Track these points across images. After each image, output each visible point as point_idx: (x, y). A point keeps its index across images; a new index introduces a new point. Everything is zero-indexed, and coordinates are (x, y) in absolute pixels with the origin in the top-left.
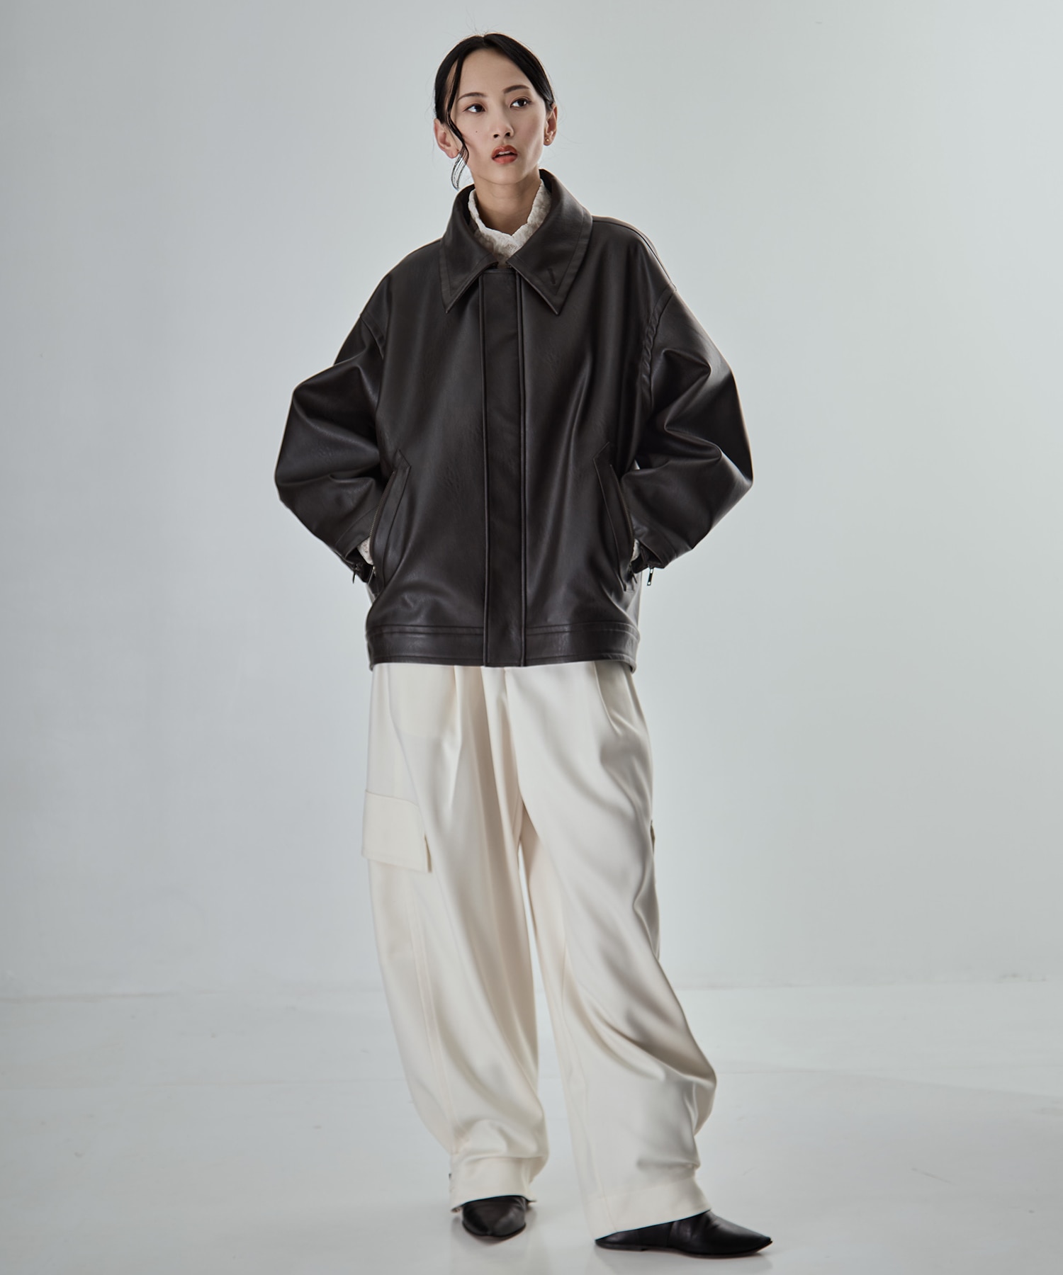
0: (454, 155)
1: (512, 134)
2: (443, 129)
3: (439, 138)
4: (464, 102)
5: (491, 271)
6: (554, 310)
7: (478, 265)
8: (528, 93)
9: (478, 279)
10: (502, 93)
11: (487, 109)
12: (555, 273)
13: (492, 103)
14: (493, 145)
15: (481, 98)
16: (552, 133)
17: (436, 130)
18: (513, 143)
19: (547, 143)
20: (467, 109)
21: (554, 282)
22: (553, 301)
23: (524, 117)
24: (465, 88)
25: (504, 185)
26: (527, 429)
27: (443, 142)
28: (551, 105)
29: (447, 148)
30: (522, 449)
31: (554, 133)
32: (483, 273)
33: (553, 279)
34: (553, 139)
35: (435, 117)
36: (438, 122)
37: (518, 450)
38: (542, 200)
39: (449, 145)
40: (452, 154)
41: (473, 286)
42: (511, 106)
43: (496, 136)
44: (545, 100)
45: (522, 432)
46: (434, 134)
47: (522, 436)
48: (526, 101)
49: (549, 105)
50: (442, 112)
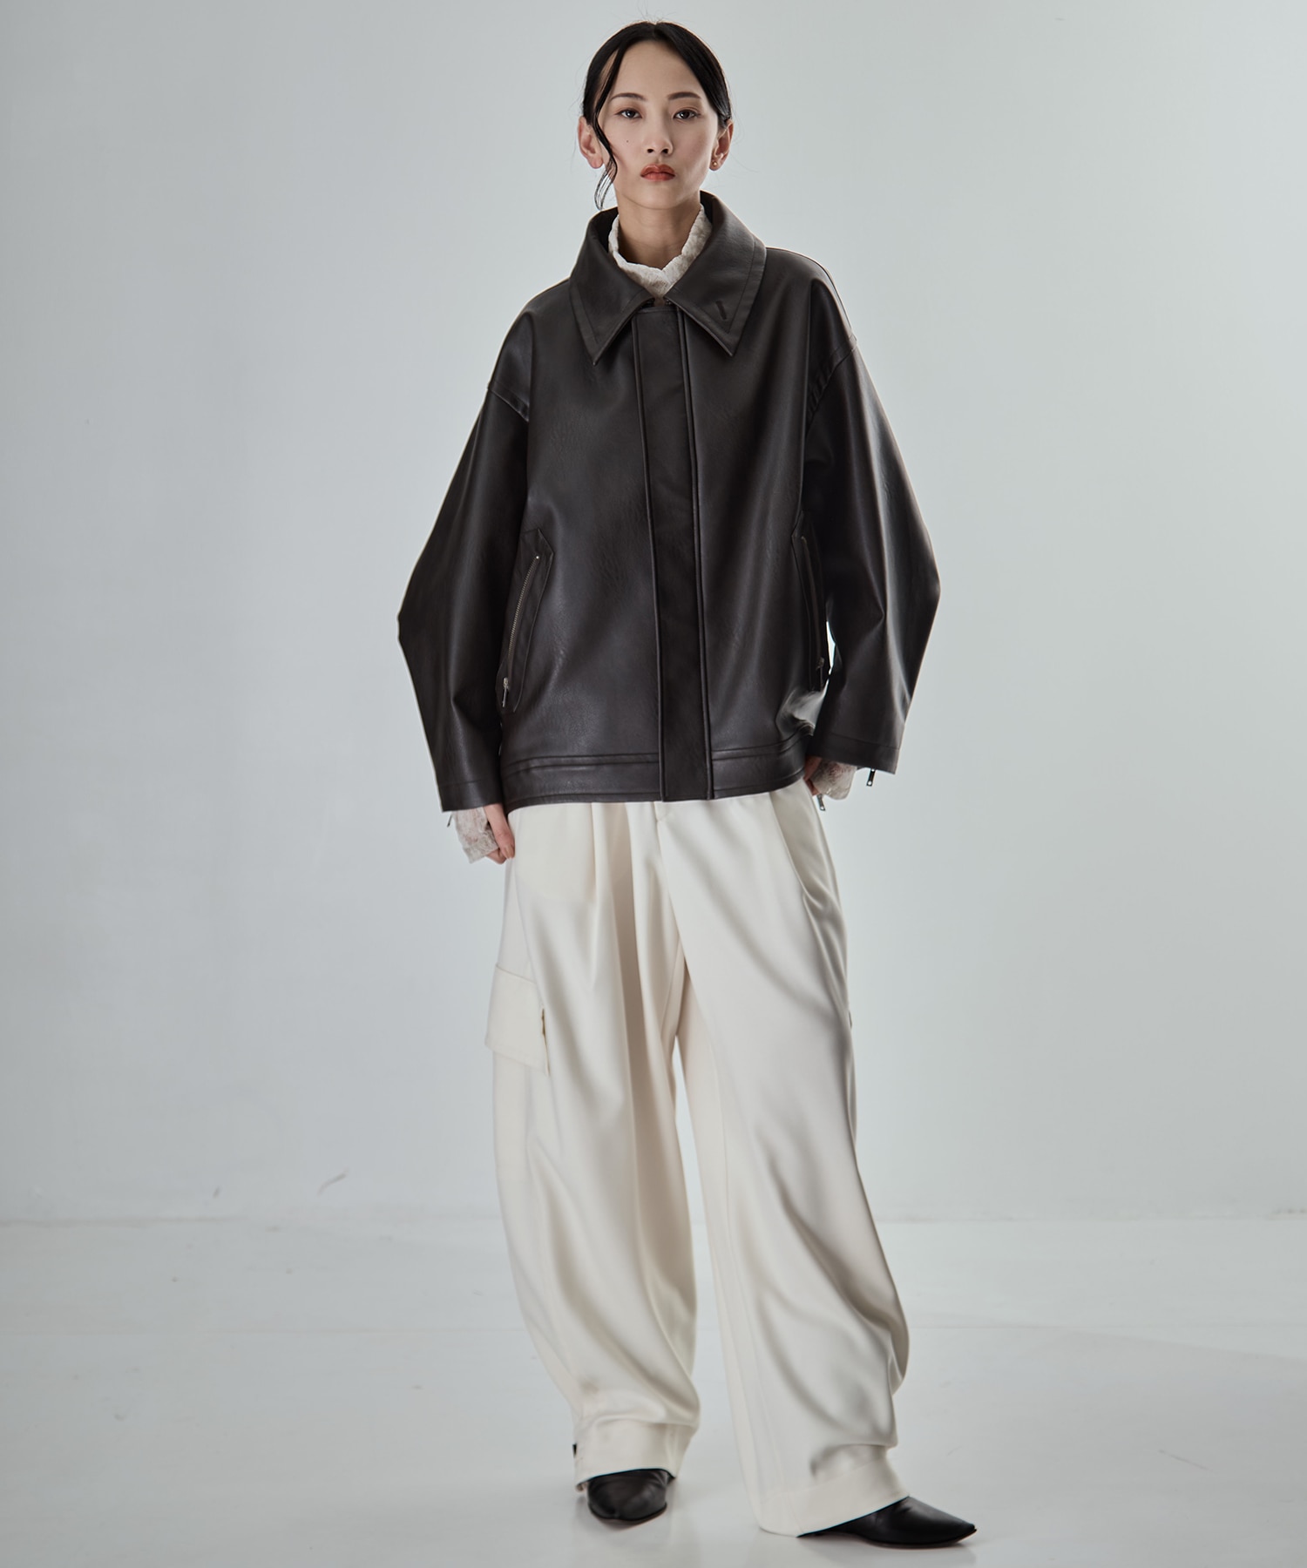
0: (598, 165)
1: (670, 152)
2: (588, 131)
3: (582, 141)
4: (618, 103)
5: (645, 311)
6: (727, 350)
7: (628, 304)
8: (698, 105)
9: (629, 323)
10: (666, 100)
11: (645, 115)
12: (726, 307)
13: (652, 109)
14: (646, 161)
15: (639, 102)
16: (722, 155)
17: (580, 130)
18: (671, 163)
19: (713, 167)
20: (620, 113)
21: (725, 318)
22: (726, 339)
23: (687, 132)
24: (622, 86)
25: (655, 209)
26: (700, 504)
27: (587, 147)
28: (726, 121)
29: (591, 155)
30: (695, 528)
31: (725, 156)
32: (636, 312)
33: (723, 314)
34: (722, 163)
35: (581, 114)
36: (584, 121)
37: (690, 531)
38: (702, 227)
39: (593, 152)
40: (595, 164)
41: (626, 330)
42: (675, 117)
43: (650, 151)
44: (719, 115)
45: (695, 507)
46: (577, 134)
47: (695, 512)
48: (694, 113)
49: (724, 121)
50: (590, 110)
